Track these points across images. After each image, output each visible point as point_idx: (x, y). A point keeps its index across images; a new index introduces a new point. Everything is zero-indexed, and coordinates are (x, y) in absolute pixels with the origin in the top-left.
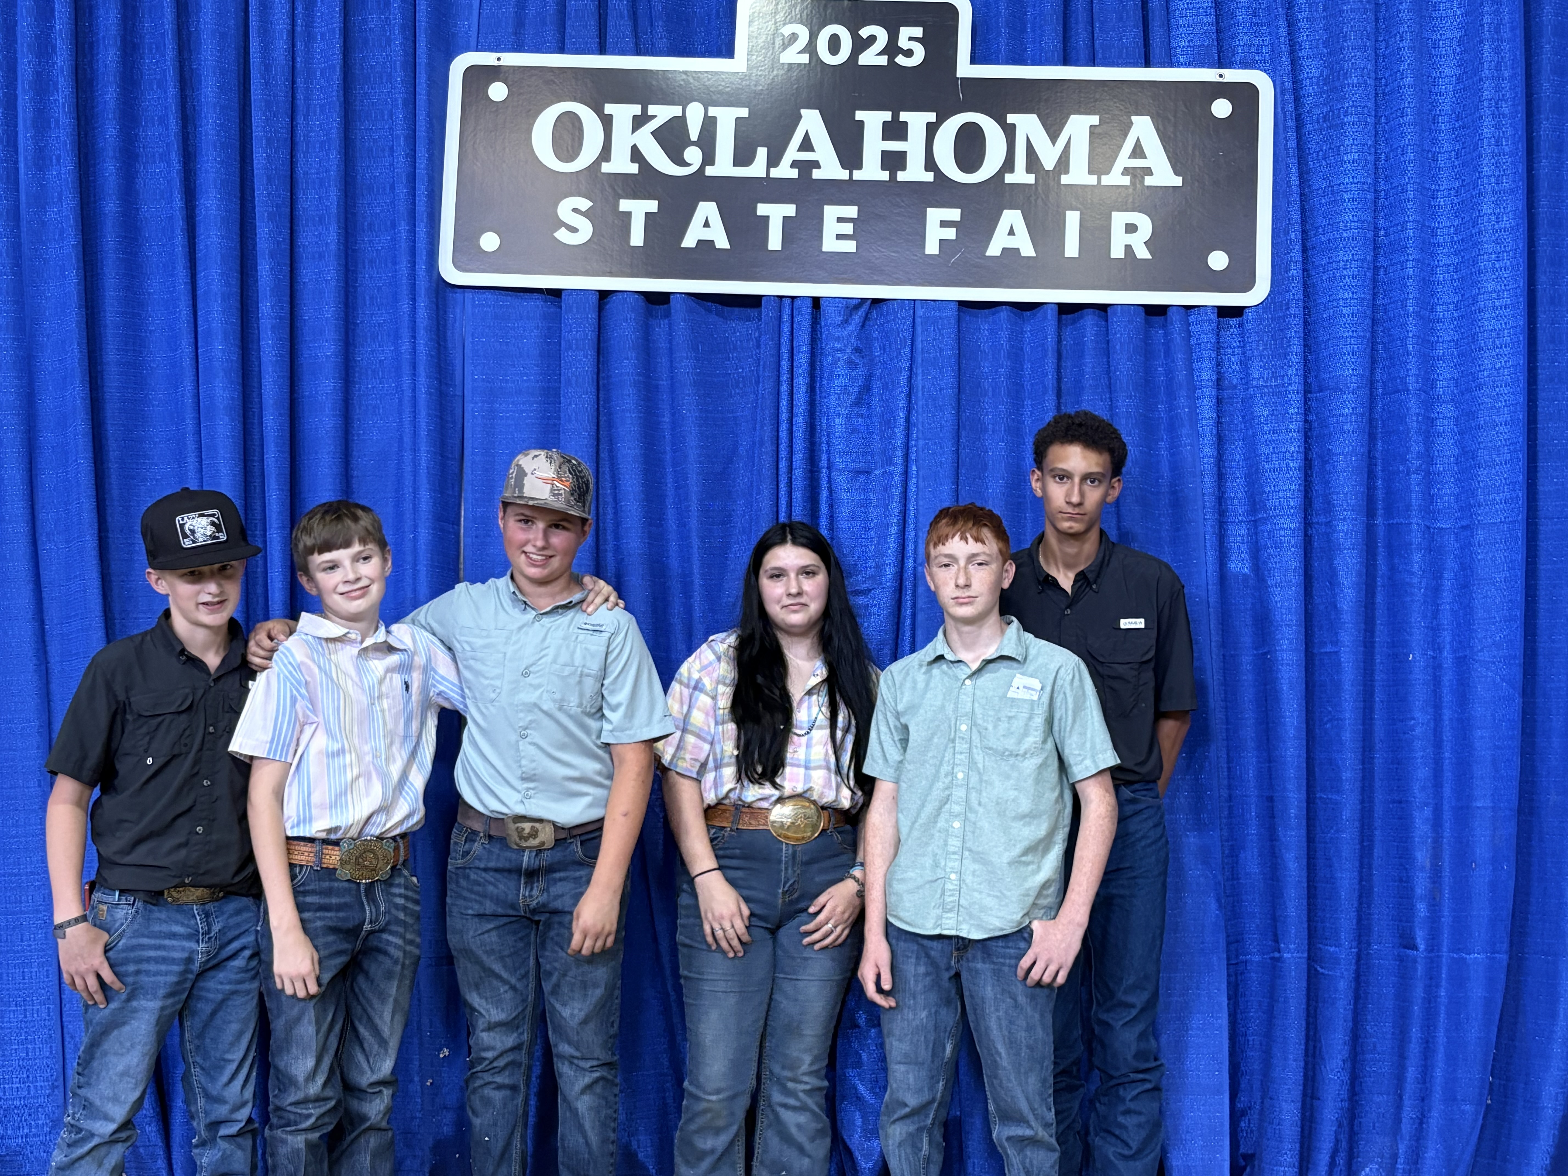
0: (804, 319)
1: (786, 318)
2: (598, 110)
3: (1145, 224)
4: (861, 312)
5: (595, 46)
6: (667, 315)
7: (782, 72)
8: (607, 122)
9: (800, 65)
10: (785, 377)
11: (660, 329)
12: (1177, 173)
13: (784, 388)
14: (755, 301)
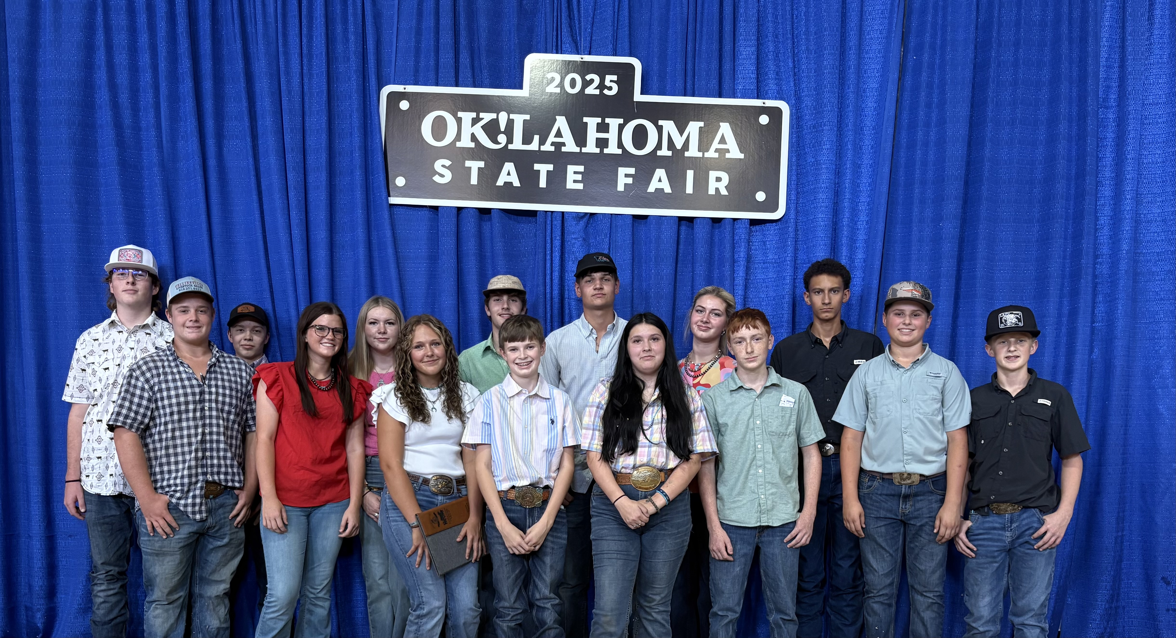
0: (558, 223)
1: (549, 222)
2: (455, 115)
3: (725, 177)
4: (585, 220)
5: (453, 82)
6: (490, 219)
7: (546, 97)
8: (459, 121)
9: (556, 93)
10: (548, 252)
11: (486, 226)
12: (741, 152)
13: (548, 257)
14: (533, 214)
